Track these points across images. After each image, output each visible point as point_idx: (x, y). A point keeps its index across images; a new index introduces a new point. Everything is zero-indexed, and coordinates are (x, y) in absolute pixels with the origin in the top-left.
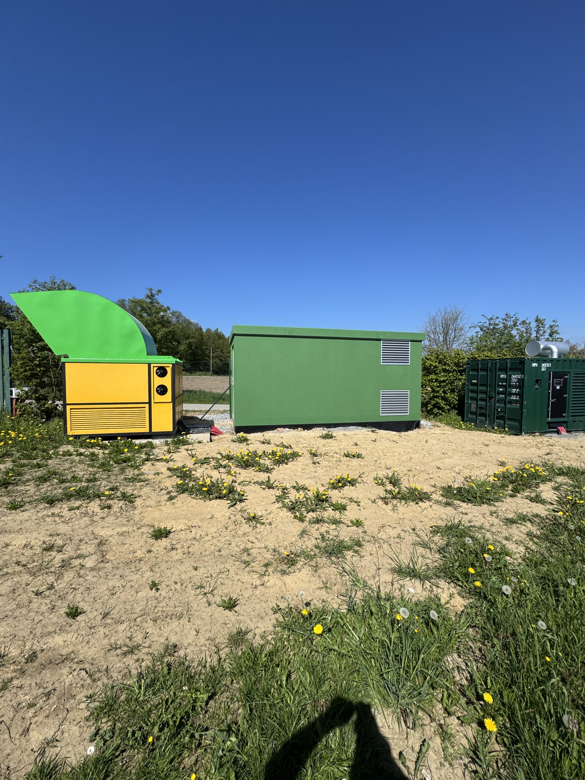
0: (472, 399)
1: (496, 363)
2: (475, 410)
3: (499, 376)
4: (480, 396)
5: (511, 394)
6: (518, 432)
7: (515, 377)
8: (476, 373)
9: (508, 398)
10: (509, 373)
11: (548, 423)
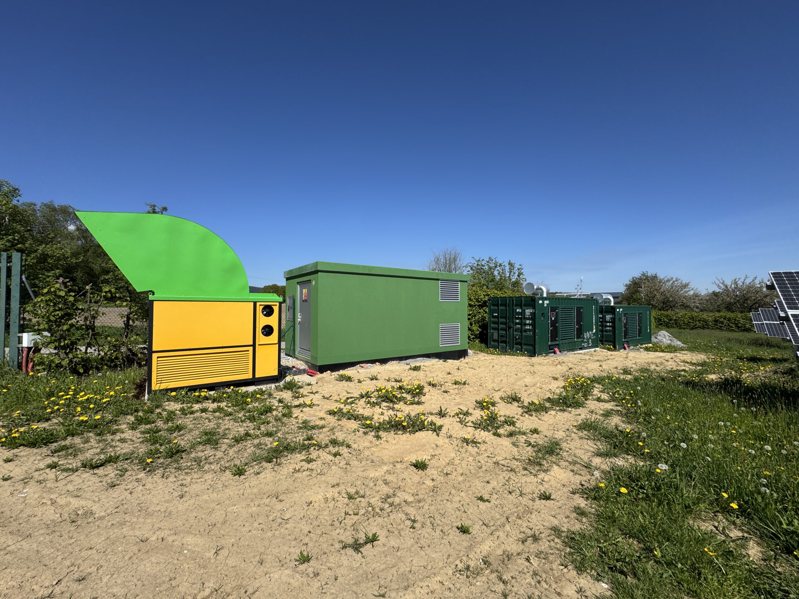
0: (494, 329)
1: (513, 300)
2: (496, 338)
3: (516, 310)
4: (501, 326)
5: (526, 324)
6: (532, 354)
7: (528, 312)
8: (496, 308)
9: (523, 327)
10: (523, 308)
11: (549, 346)
